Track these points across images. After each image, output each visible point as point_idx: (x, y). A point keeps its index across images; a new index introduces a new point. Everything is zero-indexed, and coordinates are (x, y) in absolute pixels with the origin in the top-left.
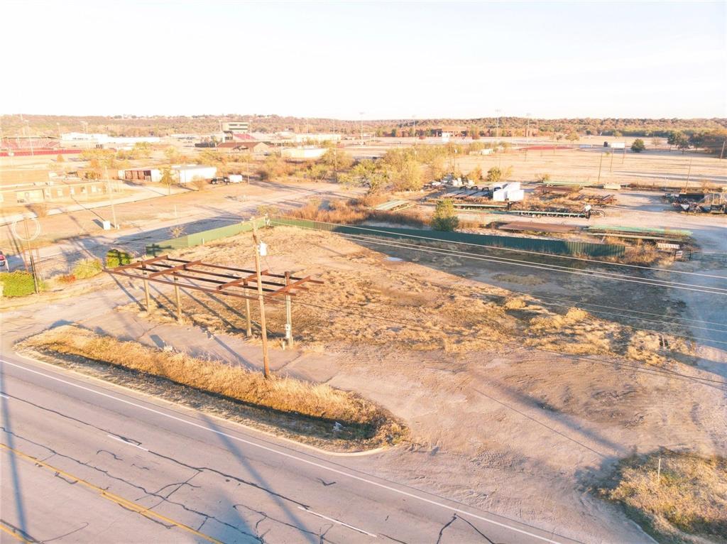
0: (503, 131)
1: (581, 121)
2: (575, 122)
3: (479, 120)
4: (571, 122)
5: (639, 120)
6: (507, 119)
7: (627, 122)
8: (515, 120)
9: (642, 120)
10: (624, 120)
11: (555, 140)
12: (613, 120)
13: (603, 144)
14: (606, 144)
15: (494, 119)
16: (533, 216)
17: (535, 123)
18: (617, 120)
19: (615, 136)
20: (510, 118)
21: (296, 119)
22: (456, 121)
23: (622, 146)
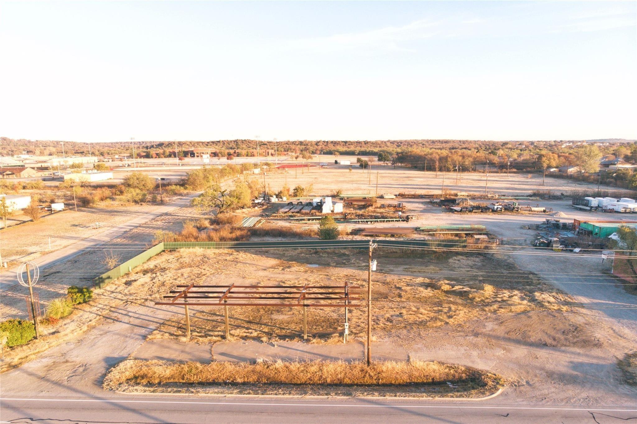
0: (247, 152)
1: (301, 143)
2: (297, 143)
3: (219, 142)
4: (294, 143)
5: (342, 142)
6: (243, 141)
7: (335, 143)
8: (249, 142)
9: (344, 142)
10: (332, 142)
11: (294, 159)
12: (324, 142)
13: (334, 162)
14: (336, 162)
15: (231, 141)
16: (369, 223)
17: (266, 144)
18: (327, 142)
19: (334, 155)
20: (245, 140)
21: (29, 142)
22: (198, 143)
23: (348, 163)
